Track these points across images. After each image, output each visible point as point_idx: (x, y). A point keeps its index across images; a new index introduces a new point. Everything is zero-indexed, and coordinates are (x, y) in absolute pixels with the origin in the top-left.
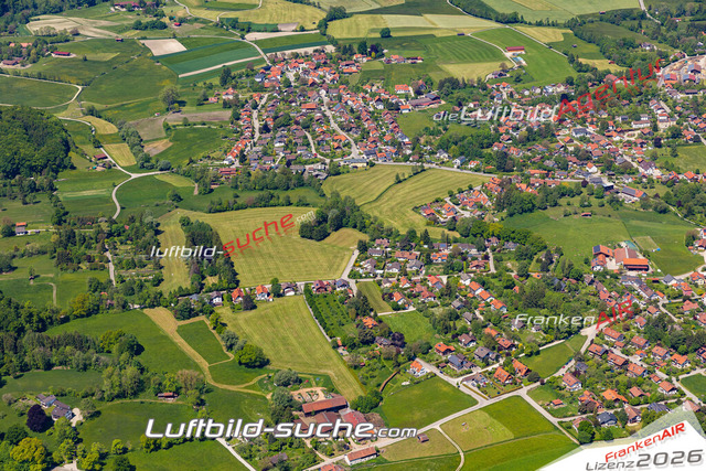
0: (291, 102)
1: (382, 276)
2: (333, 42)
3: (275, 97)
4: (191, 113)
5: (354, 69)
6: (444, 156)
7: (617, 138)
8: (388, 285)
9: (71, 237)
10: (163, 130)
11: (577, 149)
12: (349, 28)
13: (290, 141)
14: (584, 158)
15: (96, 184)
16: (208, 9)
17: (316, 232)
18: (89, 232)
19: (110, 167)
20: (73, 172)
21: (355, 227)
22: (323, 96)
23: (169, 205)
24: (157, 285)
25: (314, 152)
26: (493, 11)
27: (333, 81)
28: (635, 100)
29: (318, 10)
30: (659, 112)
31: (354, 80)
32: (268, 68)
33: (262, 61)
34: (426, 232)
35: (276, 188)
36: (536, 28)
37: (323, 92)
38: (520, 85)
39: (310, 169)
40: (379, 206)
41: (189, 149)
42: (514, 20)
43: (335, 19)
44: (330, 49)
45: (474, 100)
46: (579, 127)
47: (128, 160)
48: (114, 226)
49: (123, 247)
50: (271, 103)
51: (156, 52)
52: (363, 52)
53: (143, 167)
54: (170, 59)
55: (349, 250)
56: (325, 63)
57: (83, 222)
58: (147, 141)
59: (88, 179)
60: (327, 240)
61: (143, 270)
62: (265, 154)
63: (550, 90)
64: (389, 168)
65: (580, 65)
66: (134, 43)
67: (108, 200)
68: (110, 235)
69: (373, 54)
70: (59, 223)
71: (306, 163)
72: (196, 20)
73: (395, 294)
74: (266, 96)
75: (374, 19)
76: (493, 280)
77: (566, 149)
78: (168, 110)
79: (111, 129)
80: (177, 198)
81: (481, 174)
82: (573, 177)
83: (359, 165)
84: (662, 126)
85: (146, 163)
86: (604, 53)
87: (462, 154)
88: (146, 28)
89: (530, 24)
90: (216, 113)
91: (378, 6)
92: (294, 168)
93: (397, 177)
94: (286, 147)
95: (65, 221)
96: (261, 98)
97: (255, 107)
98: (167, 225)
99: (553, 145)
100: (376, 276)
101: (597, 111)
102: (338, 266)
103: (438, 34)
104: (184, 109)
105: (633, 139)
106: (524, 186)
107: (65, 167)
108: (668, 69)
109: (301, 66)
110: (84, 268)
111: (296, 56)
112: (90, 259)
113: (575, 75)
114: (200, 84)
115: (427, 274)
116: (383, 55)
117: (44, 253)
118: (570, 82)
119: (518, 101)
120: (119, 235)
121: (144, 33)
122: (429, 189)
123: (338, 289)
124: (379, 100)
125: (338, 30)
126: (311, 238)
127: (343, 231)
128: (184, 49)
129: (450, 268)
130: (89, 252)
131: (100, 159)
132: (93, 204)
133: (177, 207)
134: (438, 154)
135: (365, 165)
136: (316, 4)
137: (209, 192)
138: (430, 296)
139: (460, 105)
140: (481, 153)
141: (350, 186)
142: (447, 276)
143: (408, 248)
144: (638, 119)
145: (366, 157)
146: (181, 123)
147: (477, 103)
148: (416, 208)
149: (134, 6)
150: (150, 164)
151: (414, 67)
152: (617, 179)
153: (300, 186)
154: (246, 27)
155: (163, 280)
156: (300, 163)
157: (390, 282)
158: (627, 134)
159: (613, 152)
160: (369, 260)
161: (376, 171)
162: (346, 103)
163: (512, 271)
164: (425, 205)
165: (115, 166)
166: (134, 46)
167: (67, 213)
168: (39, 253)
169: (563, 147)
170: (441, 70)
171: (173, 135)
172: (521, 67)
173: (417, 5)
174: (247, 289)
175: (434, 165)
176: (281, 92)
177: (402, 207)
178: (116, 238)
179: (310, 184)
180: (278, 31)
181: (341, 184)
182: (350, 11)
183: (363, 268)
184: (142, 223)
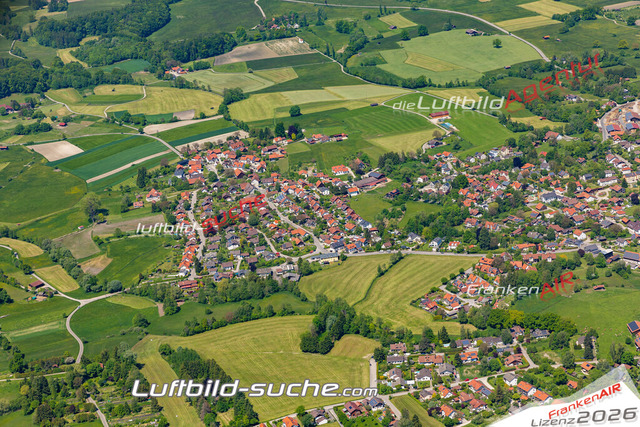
0: (225, 198)
1: (415, 387)
2: (244, 127)
3: (205, 195)
4: (114, 222)
5: (278, 153)
6: (417, 239)
7: (591, 199)
8: (428, 397)
9: (43, 385)
10: (95, 245)
11: (558, 216)
12: (253, 110)
13: (245, 242)
14: (568, 225)
15: (43, 317)
16: (90, 104)
17: (318, 343)
18: (62, 376)
19: (52, 296)
20: (11, 306)
21: (358, 332)
22: (257, 186)
23: (138, 333)
25: (275, 251)
26: (399, 79)
27: (261, 169)
28: (590, 155)
29: (210, 94)
30: (620, 166)
31: (285, 166)
32: (184, 163)
33: (174, 155)
34: (444, 329)
35: (250, 298)
36: (448, 90)
37: (255, 183)
38: (460, 153)
39: (279, 271)
40: (372, 305)
41: (132, 263)
42: (421, 84)
43: (233, 101)
44: (243, 134)
45: (421, 175)
46: (545, 192)
47: (68, 285)
48: (89, 366)
49: (104, 390)
50: (204, 201)
51: (51, 157)
52: (280, 132)
53: (89, 290)
54: (66, 163)
55: (363, 360)
56: (245, 150)
57: (47, 365)
58: (82, 260)
59: (30, 312)
60: (334, 351)
61: (139, 414)
62: (221, 260)
63: (496, 155)
64: (364, 261)
65: (515, 125)
66: (22, 150)
67: (64, 334)
68: (86, 377)
69: (293, 135)
70: (21, 370)
71: (270, 264)
72: (82, 117)
73: (442, 408)
74: (195, 193)
75: (275, 98)
76: (538, 376)
77: (543, 217)
78: (90, 221)
79: (32, 251)
80: (145, 323)
81: (465, 255)
82: (564, 247)
83: (330, 260)
84: (629, 180)
85: (91, 287)
86: (531, 109)
87: (436, 235)
88: (29, 131)
89: (440, 86)
91: (272, 84)
92: (262, 273)
93: (379, 269)
94: (242, 249)
95: (26, 367)
96: (190, 197)
97: (188, 208)
98: (144, 355)
99: (527, 214)
100: (408, 388)
101: (557, 173)
102: (360, 381)
103: (351, 107)
104: (108, 218)
105: (606, 198)
106: (519, 264)
108: (605, 120)
109: (219, 156)
110: (70, 421)
111: (210, 146)
112: (74, 410)
113: (511, 135)
114: (116, 188)
115: (462, 378)
116: (302, 136)
117: (16, 409)
118: (512, 144)
119: (466, 169)
120: (95, 376)
121: (29, 138)
122: (418, 277)
123: (374, 410)
124: (321, 185)
125: (238, 111)
126: (316, 352)
127: (346, 338)
128: (79, 151)
129: (487, 370)
130: (69, 402)
131: (37, 287)
132: (49, 342)
133: (147, 334)
134: (410, 238)
135: (336, 259)
136: (206, 88)
137: (177, 312)
138: (482, 405)
139: (408, 181)
140: (456, 232)
141: (330, 285)
142: (487, 378)
143: (428, 350)
144: (603, 177)
145: (334, 251)
146: (112, 235)
147: (425, 177)
148: (414, 302)
149: (7, 110)
150: (97, 286)
151: (342, 145)
152: (610, 243)
153: (275, 291)
154: (141, 120)
155: (168, 424)
156: (264, 265)
157: (429, 393)
158: (597, 193)
159: (595, 215)
160: (393, 370)
161: (351, 265)
162: (287, 192)
163: (554, 363)
164: (423, 297)
165: (56, 293)
166: (22, 153)
167: (23, 356)
168: (10, 410)
169: (540, 215)
170: (372, 145)
171: (109, 250)
172: (453, 133)
173: (312, 78)
174: (271, 422)
175: (410, 250)
176: (210, 187)
177: (397, 302)
178: (93, 380)
179: (285, 288)
180: (177, 121)
181: (320, 284)
182: (245, 92)
183: (389, 381)
184: (118, 358)
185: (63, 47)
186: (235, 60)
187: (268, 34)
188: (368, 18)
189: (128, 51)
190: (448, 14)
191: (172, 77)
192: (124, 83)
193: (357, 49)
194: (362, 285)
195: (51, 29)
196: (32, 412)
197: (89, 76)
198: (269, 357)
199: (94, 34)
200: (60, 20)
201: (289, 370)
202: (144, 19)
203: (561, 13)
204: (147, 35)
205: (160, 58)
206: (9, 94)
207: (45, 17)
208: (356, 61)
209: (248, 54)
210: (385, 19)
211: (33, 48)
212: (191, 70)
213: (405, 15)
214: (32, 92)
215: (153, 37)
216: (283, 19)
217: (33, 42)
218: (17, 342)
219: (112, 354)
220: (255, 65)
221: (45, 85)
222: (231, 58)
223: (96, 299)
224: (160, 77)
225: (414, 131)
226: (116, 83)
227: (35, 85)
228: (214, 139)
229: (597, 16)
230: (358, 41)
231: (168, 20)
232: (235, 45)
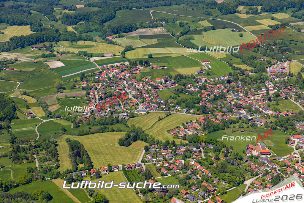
0: (111, 87)
1: (156, 161)
2: (128, 60)
3: (104, 85)
4: (68, 92)
5: (138, 71)
6: (179, 108)
7: (252, 98)
8: (158, 165)
9: (18, 149)
10: (56, 100)
11: (236, 103)
12: (135, 54)
14: (239, 107)
15: (28, 125)
16: (73, 48)
17: (126, 142)
18: (26, 146)
19: (34, 117)
20: (18, 120)
21: (142, 140)
22: (125, 83)
23: (61, 133)
24: (57, 169)
25: (123, 108)
26: (195, 45)
27: (129, 77)
28: (259, 81)
29: (121, 47)
30: (269, 86)
31: (138, 77)
32: (101, 72)
33: (98, 69)
34: (174, 141)
35: (107, 124)
37: (125, 82)
38: (209, 77)
39: (121, 115)
40: (152, 131)
43: (128, 50)
44: (127, 63)
45: (190, 84)
46: (236, 94)
47: (42, 114)
48: (37, 143)
49: (41, 152)
50: (103, 87)
51: (52, 67)
52: (141, 64)
53: (48, 117)
54: (58, 69)
55: (140, 150)
56: (125, 69)
57: (23, 142)
58: (50, 106)
59: (24, 123)
60: (131, 146)
61: (51, 162)
62: (102, 109)
63: (222, 78)
64: (156, 114)
65: (234, 67)
66: (42, 63)
67: (34, 132)
68: (35, 147)
69: (146, 65)
70: (13, 143)
71: (119, 113)
72: (69, 52)
73: (162, 169)
74: (101, 84)
75: (145, 50)
76: (204, 161)
77: (231, 103)
78: (58, 92)
79: (34, 100)
80: (64, 130)
81: (196, 115)
82: (235, 115)
83: (143, 113)
84: (271, 92)
85: (50, 115)
86: (244, 62)
87: (187, 107)
88: (47, 56)
90: (79, 92)
91: (146, 45)
92: (115, 115)
93: (159, 117)
94: (110, 106)
95: (15, 142)
96: (98, 85)
97: (96, 89)
98: (60, 142)
99: (225, 102)
100: (153, 161)
102: (136, 157)
103: (173, 56)
104: (65, 91)
105: (259, 98)
106: (214, 120)
107: (14, 118)
108: (271, 68)
109: (115, 71)
110: (25, 162)
111: (113, 67)
112: (27, 158)
113: (232, 72)
114: (72, 80)
115: (175, 160)
116: (150, 65)
117: (6, 156)
118: (230, 75)
119: (209, 83)
120: (39, 147)
121: (46, 59)
122: (173, 122)
123: (137, 168)
124: (149, 85)
125: (130, 55)
126: (124, 145)
127: (137, 142)
128: (63, 65)
129: (185, 157)
130: (26, 155)
131: (29, 114)
132: (27, 134)
133: (64, 134)
134: (176, 107)
135: (145, 113)
136: (120, 45)
137: (78, 127)
138: (177, 169)
139: (184, 86)
140: (195, 106)
141: (139, 122)
142: (184, 160)
143: (166, 148)
144: (261, 90)
145: (145, 109)
146: (64, 97)
147: (191, 85)
148: (168, 131)
149: (41, 48)
150: (51, 115)
151: (163, 70)
152: (254, 115)
153: (117, 123)
154: (90, 55)
155: (59, 166)
156: (117, 113)
157: (160, 164)
158: (256, 96)
159: (251, 104)
160: (150, 154)
161: (150, 115)
162: (135, 86)
163: (212, 157)
164: (172, 129)
165: (36, 117)
166: (42, 64)
167: (16, 138)
168: (4, 156)
169: (229, 102)
170: (175, 71)
171: (61, 102)
172: (209, 69)
173: (163, 44)
174: (97, 169)
175: (175, 112)
176: (107, 82)
177: (162, 130)
178: (38, 148)
179: (122, 122)
180: (104, 56)
181: (135, 121)
182: (133, 47)
183: (147, 158)
184: (49, 141)
185: (70, 25)
186: (135, 35)
187: (151, 25)
188: (193, 21)
189: (94, 28)
190: (226, 22)
191: (108, 39)
192: (89, 40)
193: (185, 34)
194: (152, 123)
195: (67, 17)
196: (11, 158)
197: (76, 37)
198: (106, 146)
199: (84, 21)
200: (71, 14)
201: (111, 151)
202: (104, 16)
203: (271, 25)
204: (104, 22)
205: (105, 31)
206: (44, 42)
207: (66, 13)
208: (183, 38)
209: (142, 33)
210: (200, 22)
211: (59, 25)
212: (116, 37)
213: (209, 21)
214: (53, 42)
215: (107, 24)
216: (159, 19)
217: (60, 22)
218: (16, 133)
219: (47, 140)
220: (142, 37)
221: (58, 39)
222: (134, 34)
223: (50, 120)
224: (104, 39)
225: (194, 67)
226: (86, 40)
227: (54, 39)
228: (115, 65)
229: (286, 27)
230: (186, 30)
231: (114, 17)
232: (137, 29)
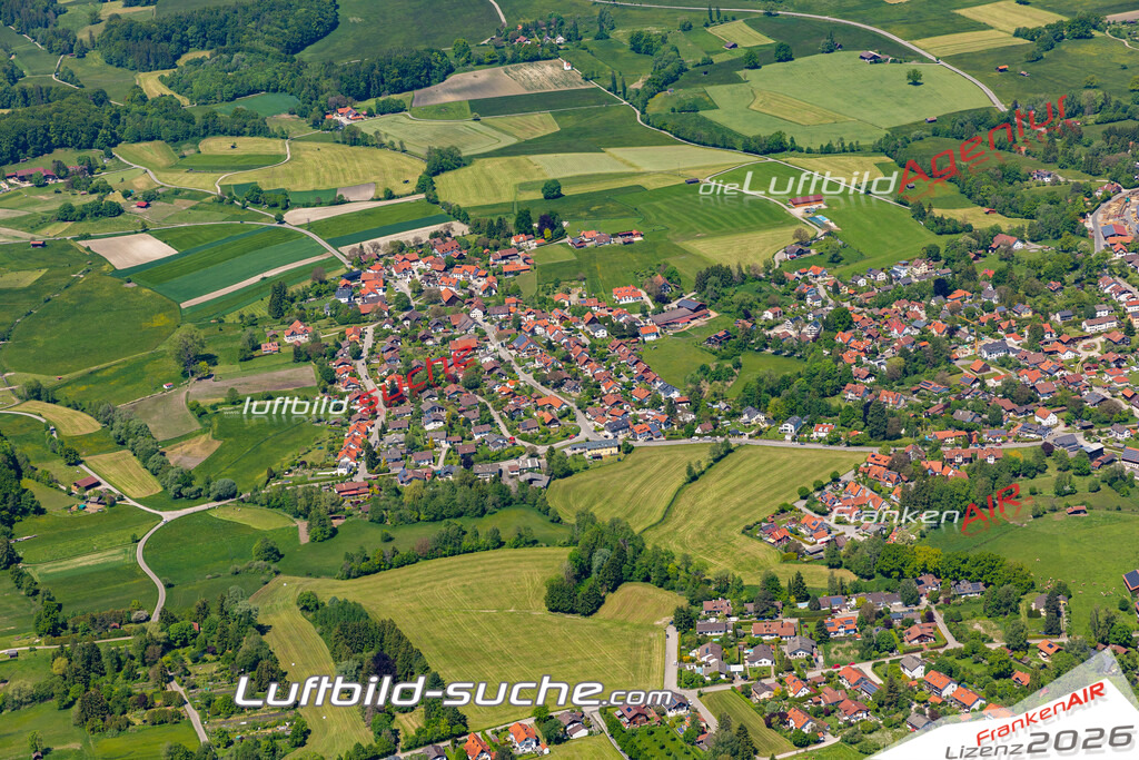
0: (424, 339)
1: (745, 677)
2: (461, 215)
3: (388, 333)
4: (228, 375)
5: (519, 263)
6: (759, 419)
7: (1068, 356)
8: (766, 695)
9: (92, 659)
10: (192, 417)
11: (1009, 384)
12: (477, 186)
13: (455, 418)
15: (96, 541)
16: (191, 170)
18: (127, 643)
19: (113, 504)
20: (42, 520)
21: (647, 579)
22: (480, 320)
23: (262, 571)
24: (303, 744)
25: (507, 435)
26: (738, 136)
27: (488, 290)
28: (1070, 278)
29: (404, 157)
30: (1123, 298)
31: (530, 286)
32: (353, 277)
33: (335, 263)
34: (799, 577)
35: (460, 515)
36: (823, 158)
37: (477, 314)
38: (840, 269)
39: (512, 468)
40: (675, 531)
41: (257, 450)
42: (777, 147)
43: (443, 170)
44: (459, 229)
45: (770, 306)
46: (988, 340)
47: (143, 485)
48: (174, 628)
49: (200, 669)
50: (386, 343)
51: (120, 262)
52: (524, 225)
53: (179, 495)
54: (147, 272)
55: (654, 628)
56: (461, 257)
57: (100, 624)
58: (167, 443)
59: (74, 531)
60: (604, 612)
61: (259, 713)
62: (413, 447)
63: (903, 273)
64: (666, 459)
65: (940, 221)
66: (70, 247)
67: (132, 572)
68: (168, 646)
69: (547, 232)
70: (55, 631)
71: (499, 457)
72: (177, 192)
73: (791, 713)
74: (370, 329)
75: (517, 166)
76: (962, 663)
77: (983, 385)
78: (185, 375)
79: (84, 424)
80: (273, 554)
81: (842, 447)
82: (1017, 439)
83: (604, 452)
85: (183, 489)
86: (970, 195)
87: (792, 412)
88: (83, 216)
89: (809, 151)
90: (284, 373)
91: (513, 141)
92: (484, 472)
93: (690, 470)
94: (450, 429)
95: (64, 626)
96: (362, 336)
97: (357, 355)
98: (271, 611)
99: (955, 380)
100: (731, 678)
101: (1010, 307)
102: (649, 663)
103: (651, 184)
104: (217, 370)
105: (1095, 354)
106: (937, 465)
107: (25, 512)
108: (1100, 216)
109: (415, 266)
110: (138, 722)
111: (400, 248)
112: (144, 702)
114: (231, 318)
115: (828, 663)
116: (562, 234)
117: (43, 698)
118: (933, 255)
119: (851, 298)
120: (184, 644)
121: (82, 227)
122: (757, 486)
123: (670, 714)
124: (593, 321)
125: (452, 188)
126: (572, 612)
127: (625, 589)
128: (169, 251)
129: (872, 649)
130: (137, 688)
131: (88, 488)
132: (106, 584)
133: (277, 573)
134: (746, 417)
135: (615, 450)
136: (397, 145)
137: (332, 536)
138: (860, 711)
139: (747, 316)
140: (828, 407)
141: (601, 496)
142: (871, 663)
143: (770, 613)
144: (1092, 316)
145: (611, 436)
146: (221, 400)
147: (777, 309)
148: (748, 528)
149: (46, 177)
150: (193, 489)
151: (632, 251)
152: (1100, 434)
153: (505, 505)
154: (280, 199)
155: (309, 732)
156: (487, 458)
157: (768, 688)
158: (1081, 345)
159: (1075, 384)
160: (708, 645)
161: (641, 461)
162: (533, 331)
163: (991, 641)
164: (765, 520)
165: (121, 499)
166: (70, 253)
167: (60, 607)
168: (34, 699)
169: (977, 380)
170: (684, 252)
171: (216, 426)
172: (830, 233)
173: (585, 132)
174: (489, 732)
175: (745, 439)
176: (396, 320)
177: (719, 529)
178: (180, 651)
179: (523, 500)
180: (342, 202)
181: (583, 494)
182: (465, 153)
183: (699, 665)
184: (224, 613)
185: (147, 68)
186: (450, 98)
187: (509, 53)
188: (687, 28)
189: (262, 78)
190: (829, 23)
191: (338, 125)
192: (253, 134)
193: (666, 83)
194: (659, 497)
195: (128, 36)
196: (71, 704)
197: (191, 120)
198: (490, 619)
199: (203, 47)
200: (143, 21)
201: (523, 641)
202: (291, 21)
203: (1031, 26)
204: (296, 50)
205: (317, 91)
206: (50, 150)
207: (117, 16)
208: (663, 104)
209: (473, 88)
210: (718, 30)
211: (94, 70)
212: (370, 114)
213: (753, 24)
214: (90, 147)
215: (306, 54)
216: (536, 26)
217: (96, 58)
218: (50, 583)
219: (214, 608)
220: (485, 108)
221: (114, 135)
222: (443, 93)
223: (190, 510)
224: (316, 125)
225: (760, 228)
226: (239, 134)
227: (95, 135)
228: (407, 236)
229: (1095, 33)
230: (669, 67)
231: (334, 25)
232: (451, 70)
